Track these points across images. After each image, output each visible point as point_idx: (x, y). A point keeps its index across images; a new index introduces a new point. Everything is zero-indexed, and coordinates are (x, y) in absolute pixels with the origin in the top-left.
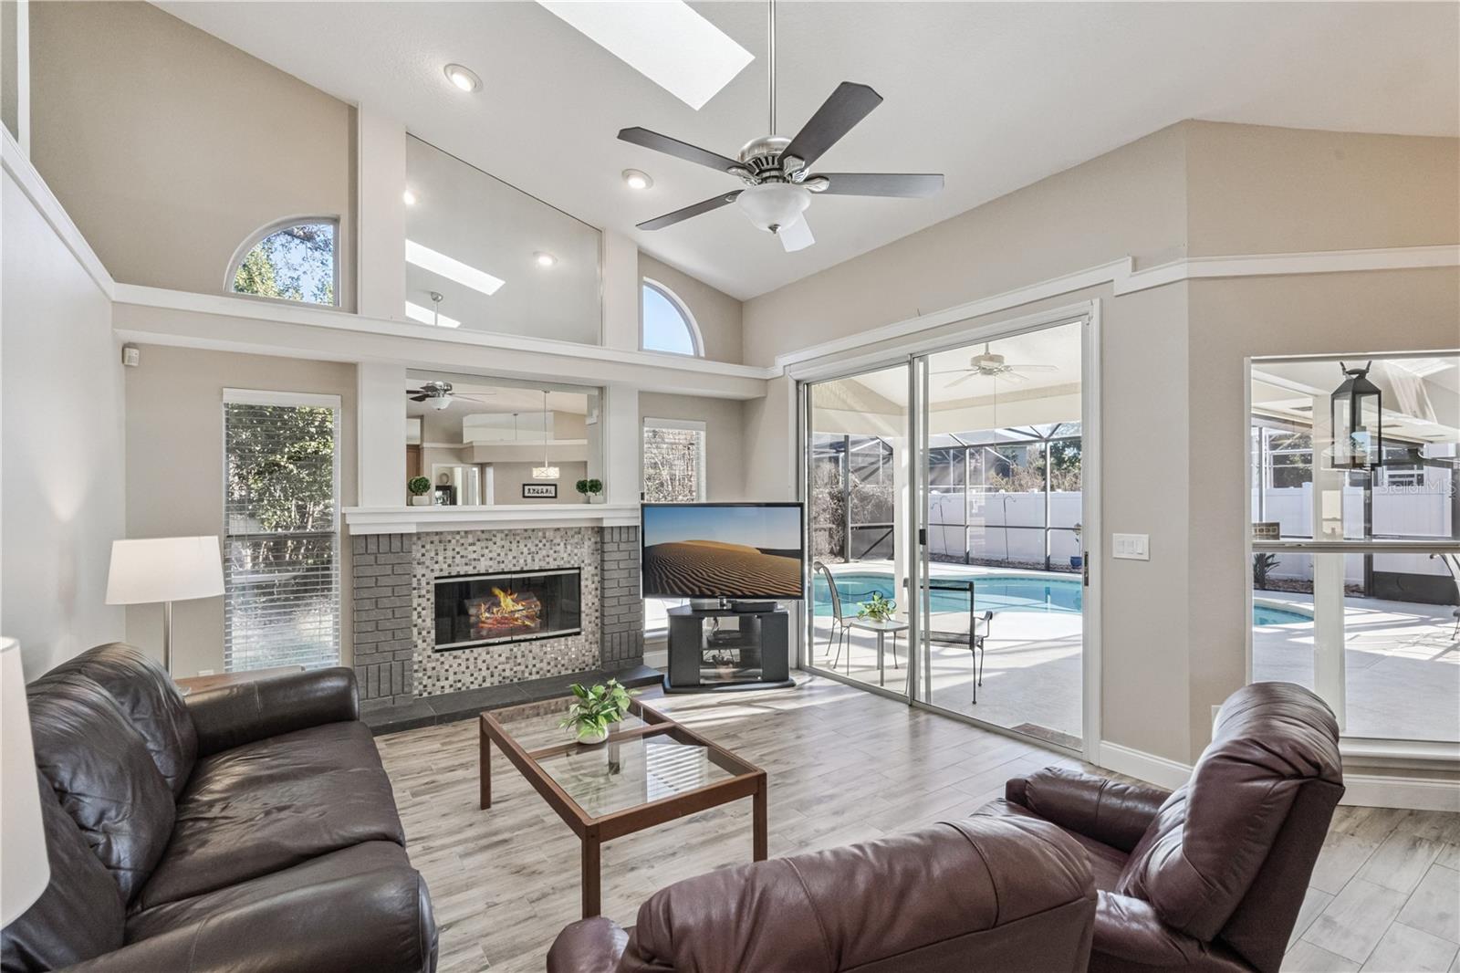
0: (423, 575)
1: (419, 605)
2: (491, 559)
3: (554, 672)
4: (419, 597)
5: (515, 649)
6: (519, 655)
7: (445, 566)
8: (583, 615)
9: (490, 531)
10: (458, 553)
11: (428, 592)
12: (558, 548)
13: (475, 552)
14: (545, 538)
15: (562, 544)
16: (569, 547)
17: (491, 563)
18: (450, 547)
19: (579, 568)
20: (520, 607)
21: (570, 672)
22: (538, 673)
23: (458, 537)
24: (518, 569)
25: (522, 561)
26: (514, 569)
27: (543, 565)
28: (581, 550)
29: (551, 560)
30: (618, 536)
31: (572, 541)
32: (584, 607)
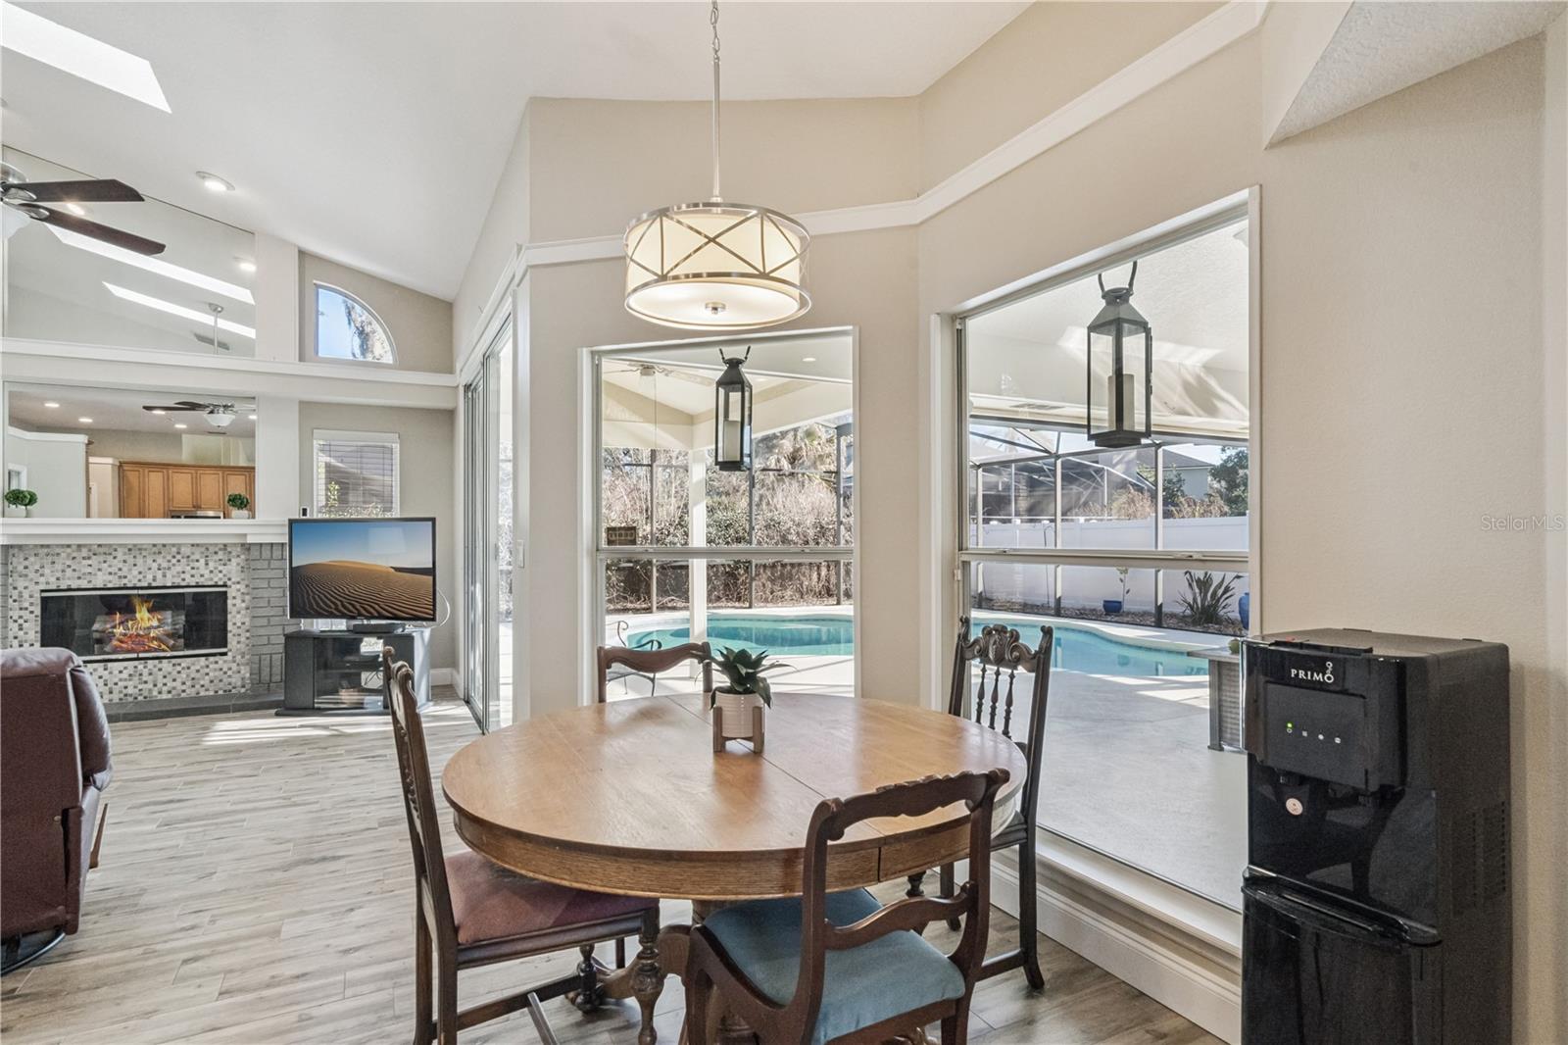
0: (26, 588)
1: (21, 617)
2: (110, 573)
3: (191, 692)
4: (21, 609)
5: (141, 667)
6: (145, 672)
7: (53, 579)
8: (229, 635)
9: (110, 545)
10: (69, 566)
11: (32, 604)
12: (196, 564)
13: (90, 565)
14: (179, 553)
15: (202, 561)
16: (211, 565)
17: (111, 578)
18: (58, 560)
19: (225, 586)
20: (155, 623)
21: (212, 693)
22: (169, 692)
23: (69, 550)
24: (145, 584)
25: (150, 577)
26: (139, 585)
27: (178, 581)
28: (228, 567)
29: (187, 576)
30: (266, 553)
31: (216, 557)
32: (230, 627)
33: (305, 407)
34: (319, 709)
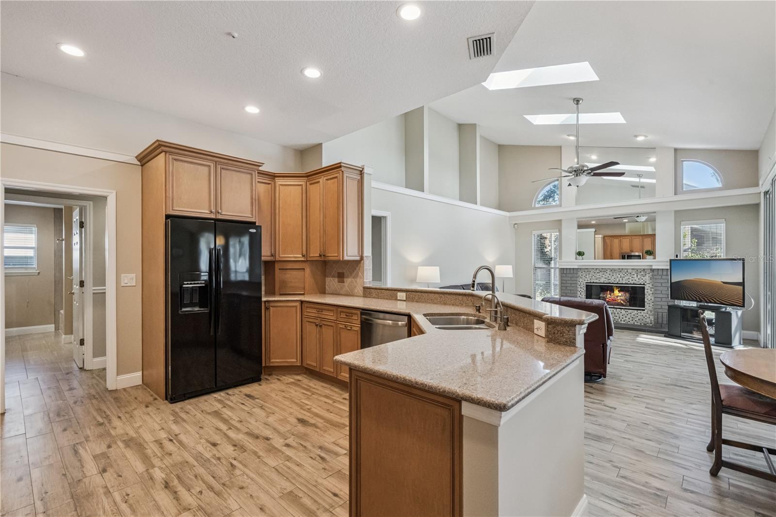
0: (582, 281)
3: (632, 322)
4: (581, 288)
5: (615, 311)
6: (616, 313)
7: (589, 279)
8: (646, 303)
9: (605, 269)
10: (594, 275)
11: (583, 287)
12: (633, 276)
13: (600, 275)
14: (627, 272)
15: (636, 275)
16: (639, 276)
17: (605, 279)
18: (591, 273)
19: (644, 284)
20: (620, 295)
21: (639, 324)
22: (624, 321)
23: (593, 270)
24: (616, 282)
25: (618, 280)
26: (614, 282)
27: (627, 282)
28: (645, 277)
29: (630, 280)
30: (660, 273)
31: (641, 274)
32: (646, 300)
33: (676, 212)
34: (683, 337)
